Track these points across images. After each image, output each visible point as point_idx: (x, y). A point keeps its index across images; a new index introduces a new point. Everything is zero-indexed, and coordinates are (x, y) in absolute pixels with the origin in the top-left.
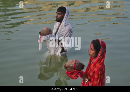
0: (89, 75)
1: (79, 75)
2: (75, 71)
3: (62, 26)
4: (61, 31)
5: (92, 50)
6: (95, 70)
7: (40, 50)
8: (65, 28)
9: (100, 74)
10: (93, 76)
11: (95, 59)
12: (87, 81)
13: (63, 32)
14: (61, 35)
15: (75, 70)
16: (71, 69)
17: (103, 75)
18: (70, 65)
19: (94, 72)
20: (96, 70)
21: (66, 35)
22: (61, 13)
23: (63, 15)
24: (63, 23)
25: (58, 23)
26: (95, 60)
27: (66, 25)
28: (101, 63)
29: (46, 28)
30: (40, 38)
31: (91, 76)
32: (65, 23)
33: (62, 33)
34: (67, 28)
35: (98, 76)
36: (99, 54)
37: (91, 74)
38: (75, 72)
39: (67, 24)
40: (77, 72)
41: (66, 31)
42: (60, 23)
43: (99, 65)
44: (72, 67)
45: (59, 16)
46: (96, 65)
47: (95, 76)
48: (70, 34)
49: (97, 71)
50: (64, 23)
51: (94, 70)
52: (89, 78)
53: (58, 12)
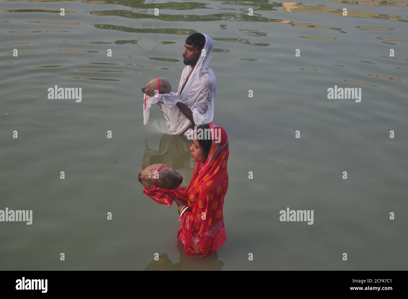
0: (189, 200)
1: (166, 198)
2: (158, 188)
3: (194, 75)
4: (193, 85)
5: (197, 148)
6: (199, 190)
7: (144, 124)
8: (200, 80)
9: (209, 201)
10: (195, 202)
11: (204, 166)
12: (184, 211)
13: (194, 87)
14: (191, 93)
15: (157, 186)
16: (149, 185)
17: (216, 203)
18: (147, 175)
19: (197, 195)
20: (200, 192)
21: (201, 95)
22: (194, 46)
23: (197, 52)
24: (197, 69)
25: (188, 68)
26: (203, 168)
27: (203, 74)
28: (212, 175)
29: (155, 80)
30: (146, 99)
31: (191, 202)
32: (201, 69)
33: (192, 90)
34: (204, 79)
35: (205, 203)
36: (210, 157)
37: (192, 197)
38: (158, 191)
39: (205, 71)
40: (160, 192)
41: (201, 87)
42: (191, 69)
43: (207, 181)
44: (150, 180)
45: (190, 53)
46: (203, 179)
47: (198, 204)
48: (209, 95)
49: (202, 192)
50: (199, 69)
51: (197, 190)
52: (189, 204)
53: (187, 45)
